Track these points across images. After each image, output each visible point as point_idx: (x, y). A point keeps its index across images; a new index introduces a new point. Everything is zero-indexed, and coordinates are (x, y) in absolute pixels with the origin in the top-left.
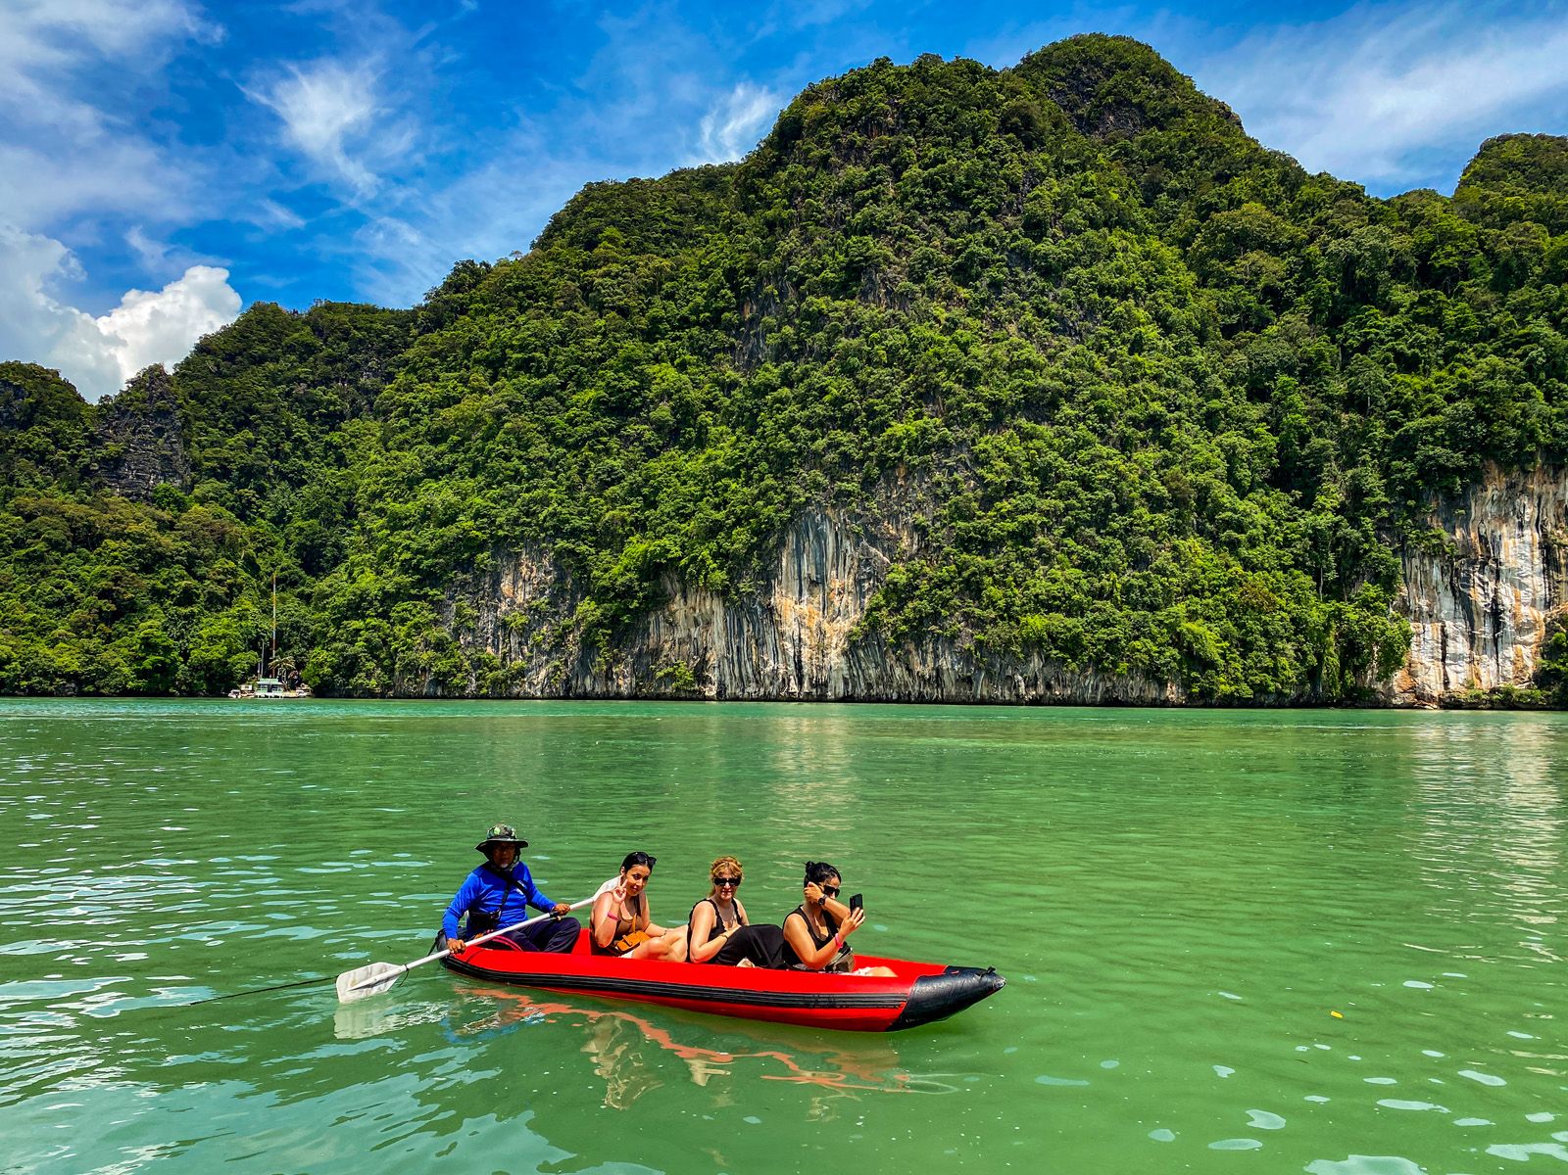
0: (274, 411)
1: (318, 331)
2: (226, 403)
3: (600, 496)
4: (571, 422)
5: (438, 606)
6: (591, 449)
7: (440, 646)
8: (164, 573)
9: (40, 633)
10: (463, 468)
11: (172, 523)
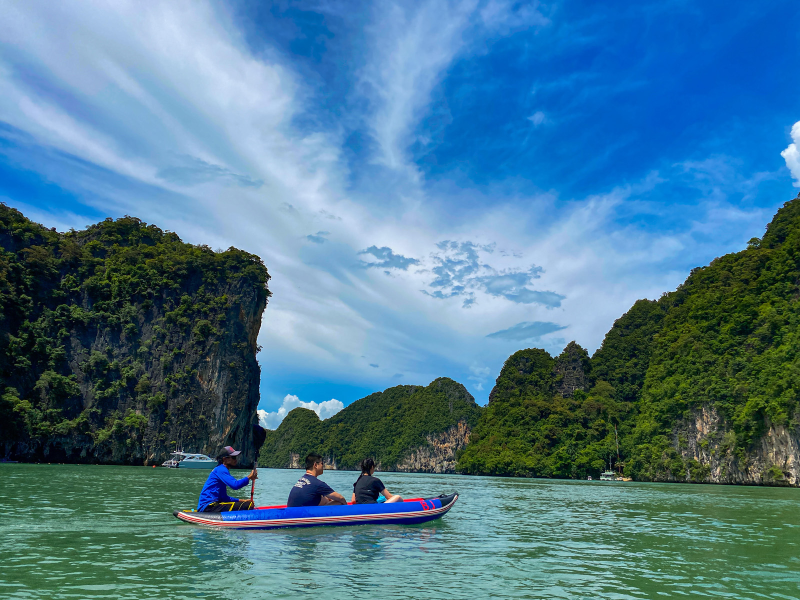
0: (645, 348)
1: (663, 308)
2: (625, 348)
3: (734, 377)
4: (721, 342)
5: (671, 437)
6: (729, 354)
7: (673, 456)
8: (570, 427)
9: (524, 453)
10: (680, 370)
11: (580, 405)
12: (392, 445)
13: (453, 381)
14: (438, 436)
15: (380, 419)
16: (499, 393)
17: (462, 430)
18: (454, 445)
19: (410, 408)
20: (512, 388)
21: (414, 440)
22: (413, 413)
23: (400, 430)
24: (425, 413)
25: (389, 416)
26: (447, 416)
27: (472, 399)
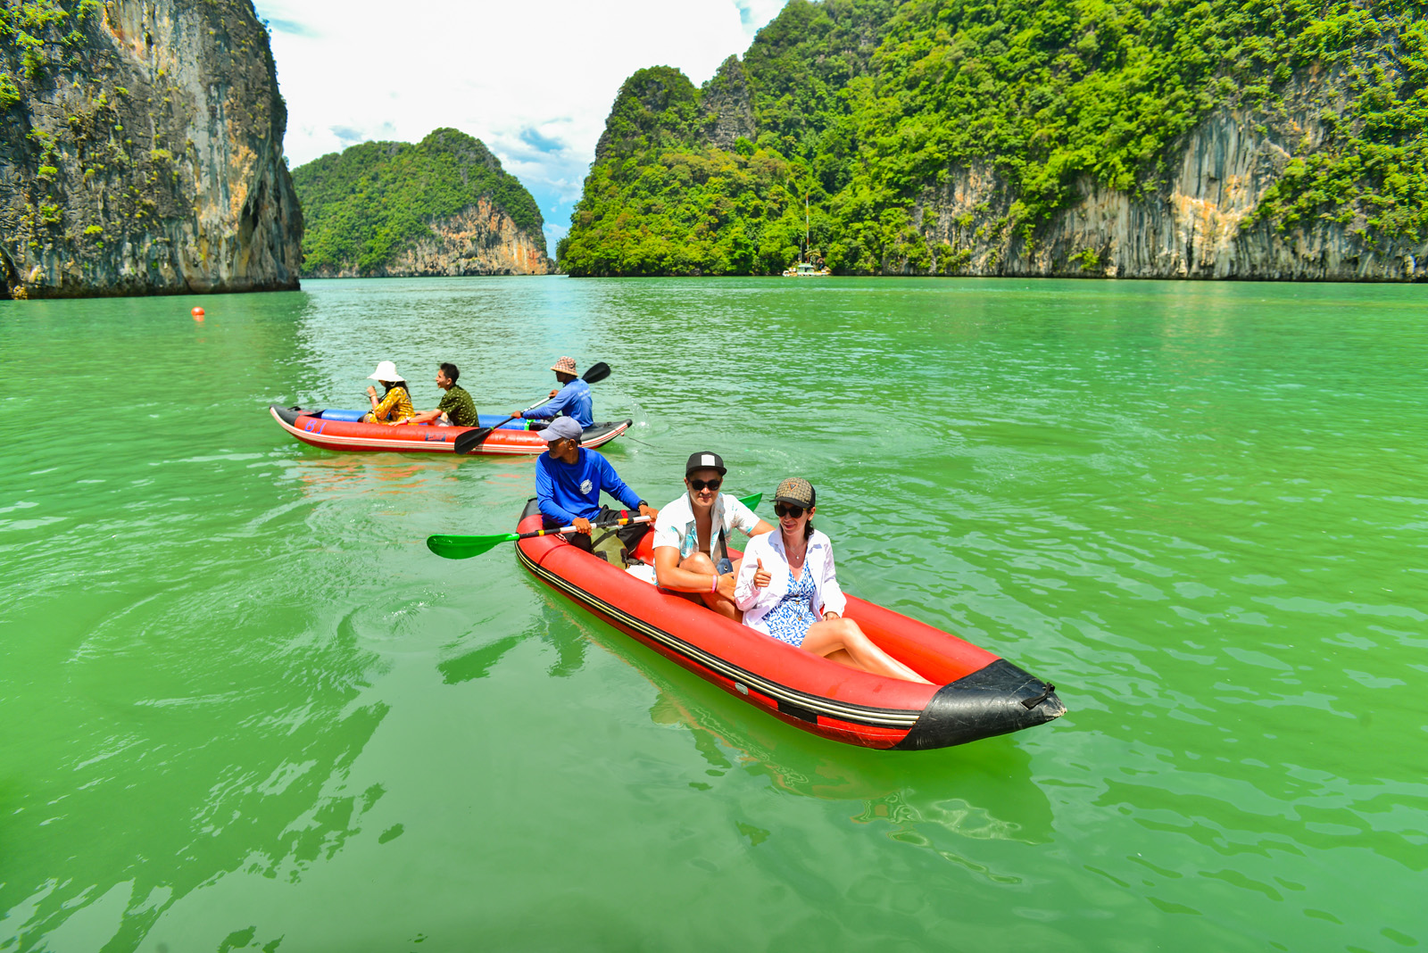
0: (804, 78)
1: (831, 14)
2: (775, 76)
3: (1032, 118)
4: (1012, 60)
5: (911, 211)
6: (1027, 80)
7: (912, 239)
8: (743, 196)
9: (680, 239)
10: (930, 106)
11: (746, 164)
12: (373, 238)
13: (463, 135)
14: (447, 222)
15: (344, 198)
16: (613, 143)
17: (485, 212)
18: (473, 234)
19: (395, 181)
20: (634, 134)
21: (410, 229)
22: (401, 187)
23: (383, 213)
24: (423, 186)
25: (361, 191)
26: (459, 191)
27: (497, 163)
